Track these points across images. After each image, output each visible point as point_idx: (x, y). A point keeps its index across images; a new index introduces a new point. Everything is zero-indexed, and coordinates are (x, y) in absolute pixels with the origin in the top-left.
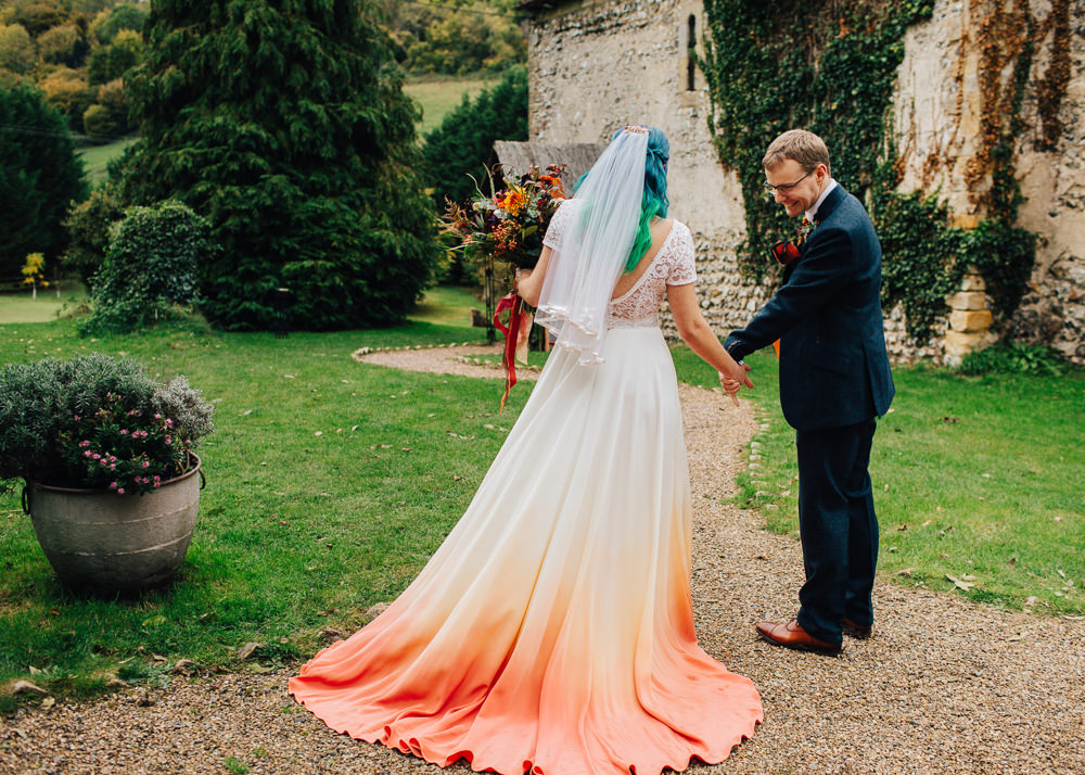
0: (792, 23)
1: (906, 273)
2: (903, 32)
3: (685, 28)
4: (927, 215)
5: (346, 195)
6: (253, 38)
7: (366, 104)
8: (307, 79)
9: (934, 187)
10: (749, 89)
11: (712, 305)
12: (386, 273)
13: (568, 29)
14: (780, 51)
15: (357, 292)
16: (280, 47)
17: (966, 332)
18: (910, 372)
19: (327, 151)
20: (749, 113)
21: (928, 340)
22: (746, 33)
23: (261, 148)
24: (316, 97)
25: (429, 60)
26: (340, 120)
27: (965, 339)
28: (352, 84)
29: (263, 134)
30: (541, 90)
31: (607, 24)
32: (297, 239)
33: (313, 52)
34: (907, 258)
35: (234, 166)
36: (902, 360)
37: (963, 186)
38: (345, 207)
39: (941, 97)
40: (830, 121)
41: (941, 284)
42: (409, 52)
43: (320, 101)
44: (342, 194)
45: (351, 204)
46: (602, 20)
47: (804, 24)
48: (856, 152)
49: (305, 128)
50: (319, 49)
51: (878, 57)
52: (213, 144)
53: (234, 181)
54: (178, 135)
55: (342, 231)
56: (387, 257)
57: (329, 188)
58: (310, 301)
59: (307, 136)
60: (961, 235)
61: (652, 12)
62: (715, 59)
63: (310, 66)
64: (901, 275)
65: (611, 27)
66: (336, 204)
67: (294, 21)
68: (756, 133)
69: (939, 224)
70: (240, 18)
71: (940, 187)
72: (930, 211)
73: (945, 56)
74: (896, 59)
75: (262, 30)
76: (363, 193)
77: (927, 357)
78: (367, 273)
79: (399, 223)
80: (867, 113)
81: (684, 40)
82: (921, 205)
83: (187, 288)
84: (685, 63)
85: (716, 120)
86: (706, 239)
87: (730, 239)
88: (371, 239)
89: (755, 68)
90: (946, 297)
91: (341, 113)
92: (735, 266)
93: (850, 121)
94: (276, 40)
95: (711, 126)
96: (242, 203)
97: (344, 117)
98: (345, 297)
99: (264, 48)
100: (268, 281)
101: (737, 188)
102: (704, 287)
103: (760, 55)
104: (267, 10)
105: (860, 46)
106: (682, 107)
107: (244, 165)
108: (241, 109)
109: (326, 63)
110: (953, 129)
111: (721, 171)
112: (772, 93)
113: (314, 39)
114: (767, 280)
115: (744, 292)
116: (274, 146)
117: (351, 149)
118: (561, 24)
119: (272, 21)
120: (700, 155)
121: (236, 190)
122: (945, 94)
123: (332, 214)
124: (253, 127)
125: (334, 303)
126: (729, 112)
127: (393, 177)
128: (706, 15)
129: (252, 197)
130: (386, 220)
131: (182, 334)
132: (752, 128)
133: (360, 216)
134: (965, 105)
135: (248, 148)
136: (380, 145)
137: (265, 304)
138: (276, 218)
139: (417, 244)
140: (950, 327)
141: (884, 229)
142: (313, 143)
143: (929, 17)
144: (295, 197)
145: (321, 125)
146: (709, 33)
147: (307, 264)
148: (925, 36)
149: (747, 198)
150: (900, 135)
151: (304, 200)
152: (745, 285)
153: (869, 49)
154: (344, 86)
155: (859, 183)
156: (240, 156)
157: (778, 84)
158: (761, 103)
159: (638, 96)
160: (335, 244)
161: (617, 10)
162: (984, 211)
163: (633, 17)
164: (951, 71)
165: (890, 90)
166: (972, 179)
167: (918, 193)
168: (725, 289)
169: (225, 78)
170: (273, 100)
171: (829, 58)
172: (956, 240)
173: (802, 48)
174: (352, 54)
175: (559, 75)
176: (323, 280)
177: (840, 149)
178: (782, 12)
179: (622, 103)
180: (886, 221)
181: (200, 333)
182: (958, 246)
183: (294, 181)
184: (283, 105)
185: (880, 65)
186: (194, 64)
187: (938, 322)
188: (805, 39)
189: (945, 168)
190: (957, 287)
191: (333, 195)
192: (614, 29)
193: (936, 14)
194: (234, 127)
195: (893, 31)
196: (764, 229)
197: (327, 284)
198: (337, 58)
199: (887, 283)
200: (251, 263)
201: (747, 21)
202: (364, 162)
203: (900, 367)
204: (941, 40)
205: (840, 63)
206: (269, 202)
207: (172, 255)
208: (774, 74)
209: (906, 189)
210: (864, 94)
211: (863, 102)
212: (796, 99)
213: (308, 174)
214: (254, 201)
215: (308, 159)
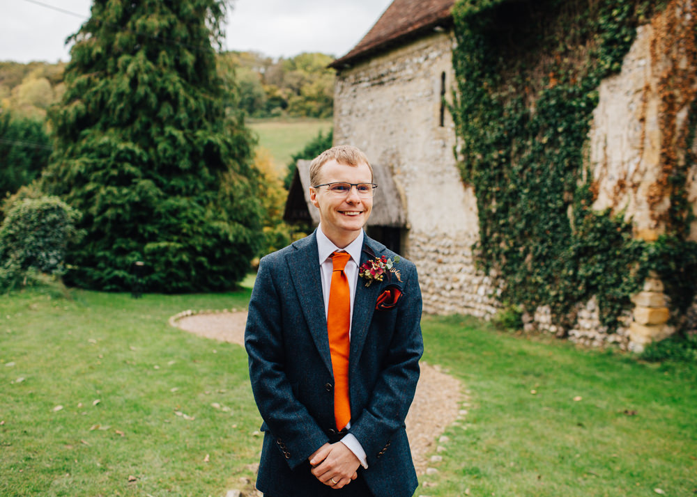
0: (514, 77)
1: (599, 274)
2: (598, 83)
3: (438, 81)
4: (615, 228)
5: (197, 195)
6: (134, 82)
7: (215, 131)
8: (172, 113)
9: (621, 206)
10: (483, 127)
11: (452, 289)
12: (223, 253)
13: (360, 82)
14: (506, 98)
15: (199, 266)
16: (153, 90)
17: (648, 325)
18: (601, 356)
19: (184, 164)
20: (482, 145)
21: (616, 328)
22: (481, 84)
23: (135, 160)
24: (178, 125)
25: (302, 108)
26: (195, 142)
27: (646, 331)
28: (206, 117)
29: (138, 150)
30: (341, 125)
31: (385, 79)
32: (157, 226)
33: (177, 94)
34: (600, 262)
35: (114, 172)
36: (595, 344)
37: (645, 206)
38: (195, 204)
39: (628, 135)
40: (542, 152)
41: (627, 284)
42: (290, 102)
43: (181, 128)
44: (193, 194)
45: (200, 203)
46: (382, 76)
47: (523, 77)
48: (560, 176)
49: (169, 148)
50: (182, 92)
51: (579, 103)
52: (101, 156)
53: (114, 183)
54: (79, 149)
55: (190, 222)
56: (223, 242)
57: (184, 190)
58: (162, 271)
59: (170, 152)
60: (644, 245)
61: (416, 69)
62: (459, 105)
63: (175, 103)
64: (595, 275)
65: (389, 81)
66: (189, 202)
67: (165, 71)
68: (487, 159)
69: (625, 236)
70: (125, 69)
71: (627, 206)
72: (619, 225)
73: (632, 102)
74: (592, 104)
75: (140, 77)
76: (210, 194)
77: (616, 343)
78: (208, 252)
79: (234, 217)
80: (570, 146)
81: (438, 89)
82: (612, 220)
83: (53, 261)
84: (438, 107)
85: (459, 149)
86: (450, 238)
87: (467, 239)
88: (211, 228)
89: (487, 110)
90: (631, 295)
91: (196, 137)
92: (470, 260)
93: (557, 152)
94: (151, 84)
95: (455, 154)
96: (118, 198)
97: (199, 140)
98: (190, 270)
99: (141, 90)
100: (133, 256)
101: (473, 200)
102: (447, 275)
103: (491, 100)
104: (145, 62)
105: (565, 94)
106: (435, 139)
107: (121, 172)
108: (124, 132)
109: (186, 102)
110: (637, 160)
111: (461, 187)
112: (499, 129)
113: (179, 85)
114: (493, 272)
115: (476, 280)
116: (145, 159)
117: (202, 163)
118: (356, 78)
119: (148, 71)
120: (447, 176)
121: (114, 190)
122: (631, 132)
123: (185, 209)
124: (130, 145)
125: (181, 274)
126: (468, 143)
127: (232, 184)
128: (454, 71)
129: (126, 195)
130: (224, 215)
131: (41, 297)
132: (484, 156)
133: (206, 211)
134: (647, 141)
135: (125, 160)
136: (225, 161)
137: (131, 272)
138: (143, 210)
139: (245, 232)
140: (634, 320)
141: (582, 237)
142: (174, 158)
143: (618, 71)
144: (158, 196)
145: (180, 145)
146: (455, 85)
147: (163, 244)
148: (615, 86)
149: (480, 209)
150: (595, 164)
151: (166, 198)
152: (477, 275)
153: (572, 96)
154: (199, 119)
155: (563, 200)
156: (119, 165)
157: (502, 123)
158: (491, 136)
159: (405, 130)
160: (184, 231)
161: (393, 68)
162: (663, 226)
163: (403, 73)
164: (636, 114)
165: (588, 128)
166: (652, 201)
167: (609, 212)
168: (463, 277)
169: (114, 110)
170: (147, 126)
171: (541, 103)
172: (639, 250)
173: (520, 96)
174: (208, 97)
175: (353, 115)
176: (175, 256)
177: (548, 174)
178: (508, 69)
179: (394, 135)
180: (583, 231)
181: (58, 296)
182: (640, 255)
183: (158, 184)
184: (154, 130)
185: (580, 109)
186: (93, 99)
187: (625, 315)
188: (523, 89)
189: (630, 191)
190: (640, 288)
191: (187, 195)
192: (391, 82)
193: (624, 70)
194: (116, 145)
195: (591, 83)
196: (492, 233)
197: (177, 259)
198: (196, 98)
199: (584, 281)
200: (123, 242)
201: (482, 76)
202: (211, 173)
203: (593, 349)
204: (628, 89)
205: (549, 107)
206: (137, 199)
207: (44, 237)
208: (501, 115)
209: (600, 206)
210: (568, 131)
211: (567, 137)
212: (517, 135)
213: (169, 180)
214: (127, 198)
215: (170, 169)
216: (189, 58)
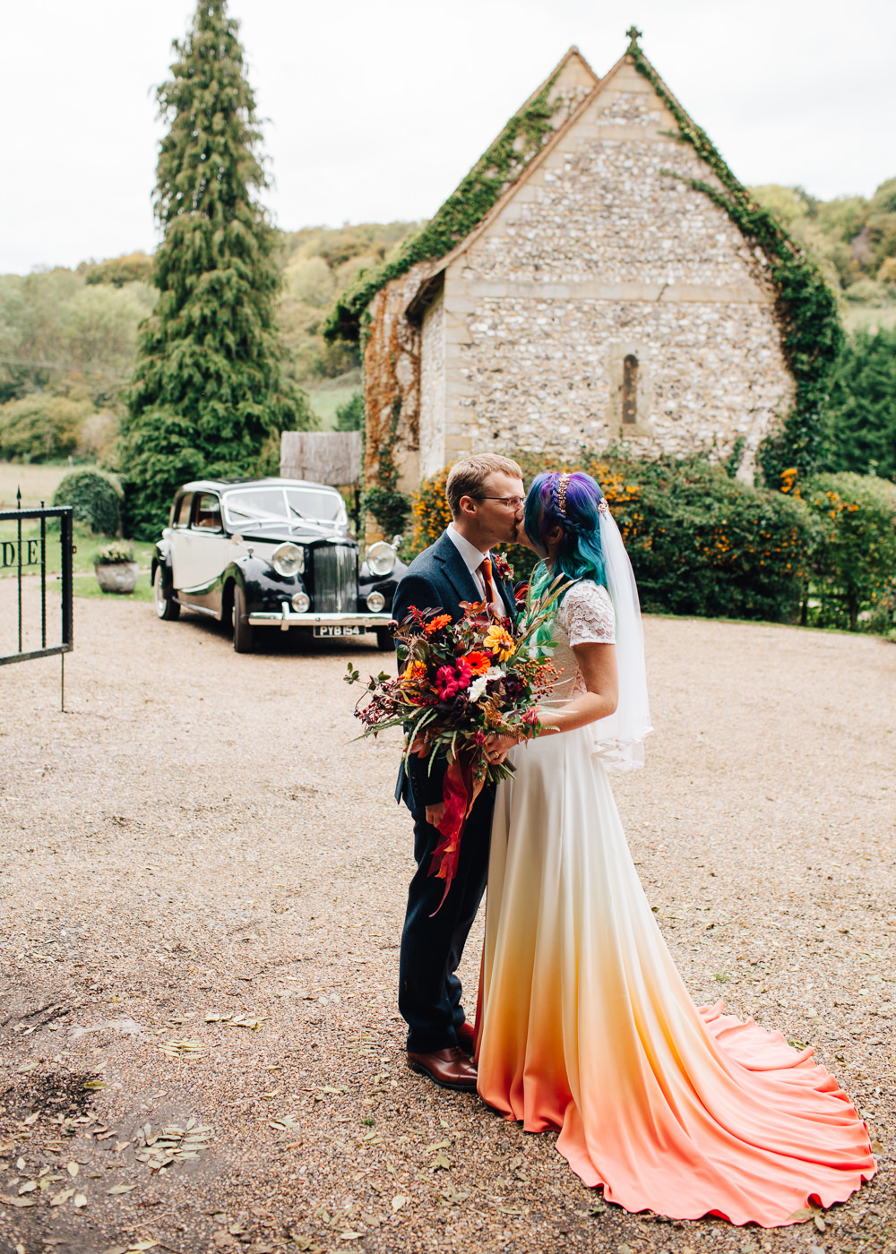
8: (216, 389)
16: (198, 370)
19: (227, 433)
23: (182, 432)
24: (221, 400)
26: (237, 414)
28: (249, 390)
29: (185, 423)
33: (219, 372)
35: (164, 443)
43: (223, 402)
44: (237, 460)
45: (242, 467)
49: (211, 419)
50: (225, 369)
52: (156, 429)
53: (162, 452)
57: (228, 457)
59: (213, 423)
63: (219, 378)
67: (209, 352)
75: (185, 359)
83: (84, 513)
91: (237, 410)
96: (166, 465)
97: (241, 411)
99: (187, 371)
104: (191, 346)
107: (170, 443)
108: (175, 407)
109: (230, 377)
116: (191, 430)
117: (245, 432)
119: (194, 354)
121: (163, 458)
124: (179, 419)
135: (174, 432)
142: (217, 429)
145: (222, 417)
154: (241, 392)
156: (168, 436)
169: (168, 389)
170: (195, 401)
174: (251, 371)
183: (203, 452)
184: (200, 405)
186: (152, 380)
191: (231, 460)
194: (167, 419)
198: (240, 374)
202: (253, 440)
207: (80, 495)
213: (214, 448)
214: (171, 465)
215: (215, 438)
216: (231, 339)
